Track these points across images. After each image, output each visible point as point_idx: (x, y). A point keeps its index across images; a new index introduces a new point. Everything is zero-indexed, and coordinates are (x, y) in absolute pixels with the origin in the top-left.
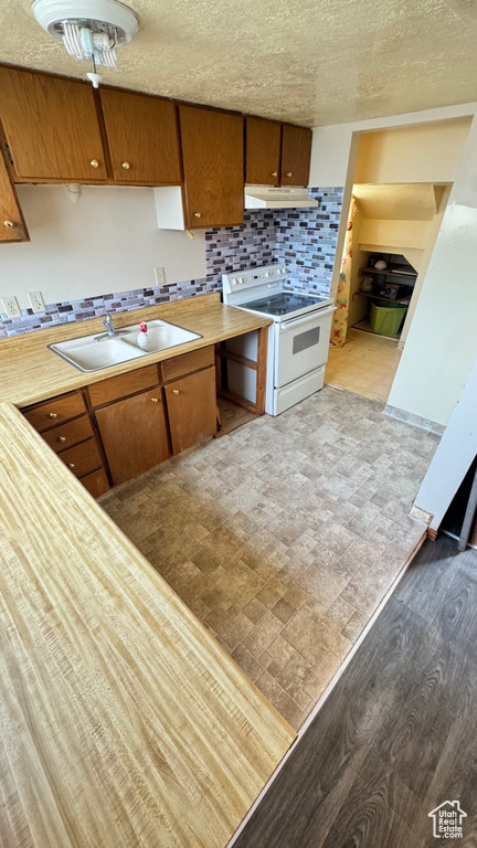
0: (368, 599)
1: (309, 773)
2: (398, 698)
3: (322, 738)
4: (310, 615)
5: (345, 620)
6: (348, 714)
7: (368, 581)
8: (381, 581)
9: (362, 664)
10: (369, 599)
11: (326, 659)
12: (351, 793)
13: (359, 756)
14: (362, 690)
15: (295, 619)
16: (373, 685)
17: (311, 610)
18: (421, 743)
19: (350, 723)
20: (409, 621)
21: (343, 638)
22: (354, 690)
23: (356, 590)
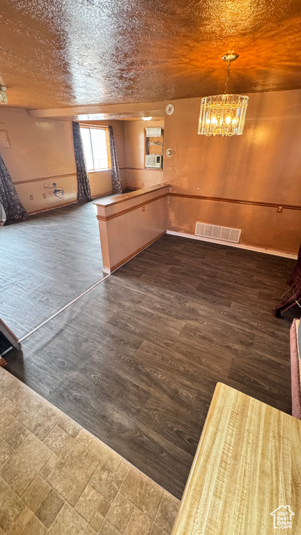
0: (48, 416)
1: (157, 463)
2: (111, 401)
3: (138, 454)
4: (57, 472)
5: (64, 435)
6: (122, 435)
7: (34, 414)
8: (36, 403)
9: (92, 424)
10: (49, 413)
11: (94, 451)
12: (158, 433)
13: (142, 428)
14: (108, 425)
15: (60, 490)
16: (104, 417)
17: (53, 471)
18: (128, 391)
19: (127, 434)
20: (64, 389)
21: (78, 436)
22: (109, 431)
23: (39, 425)
